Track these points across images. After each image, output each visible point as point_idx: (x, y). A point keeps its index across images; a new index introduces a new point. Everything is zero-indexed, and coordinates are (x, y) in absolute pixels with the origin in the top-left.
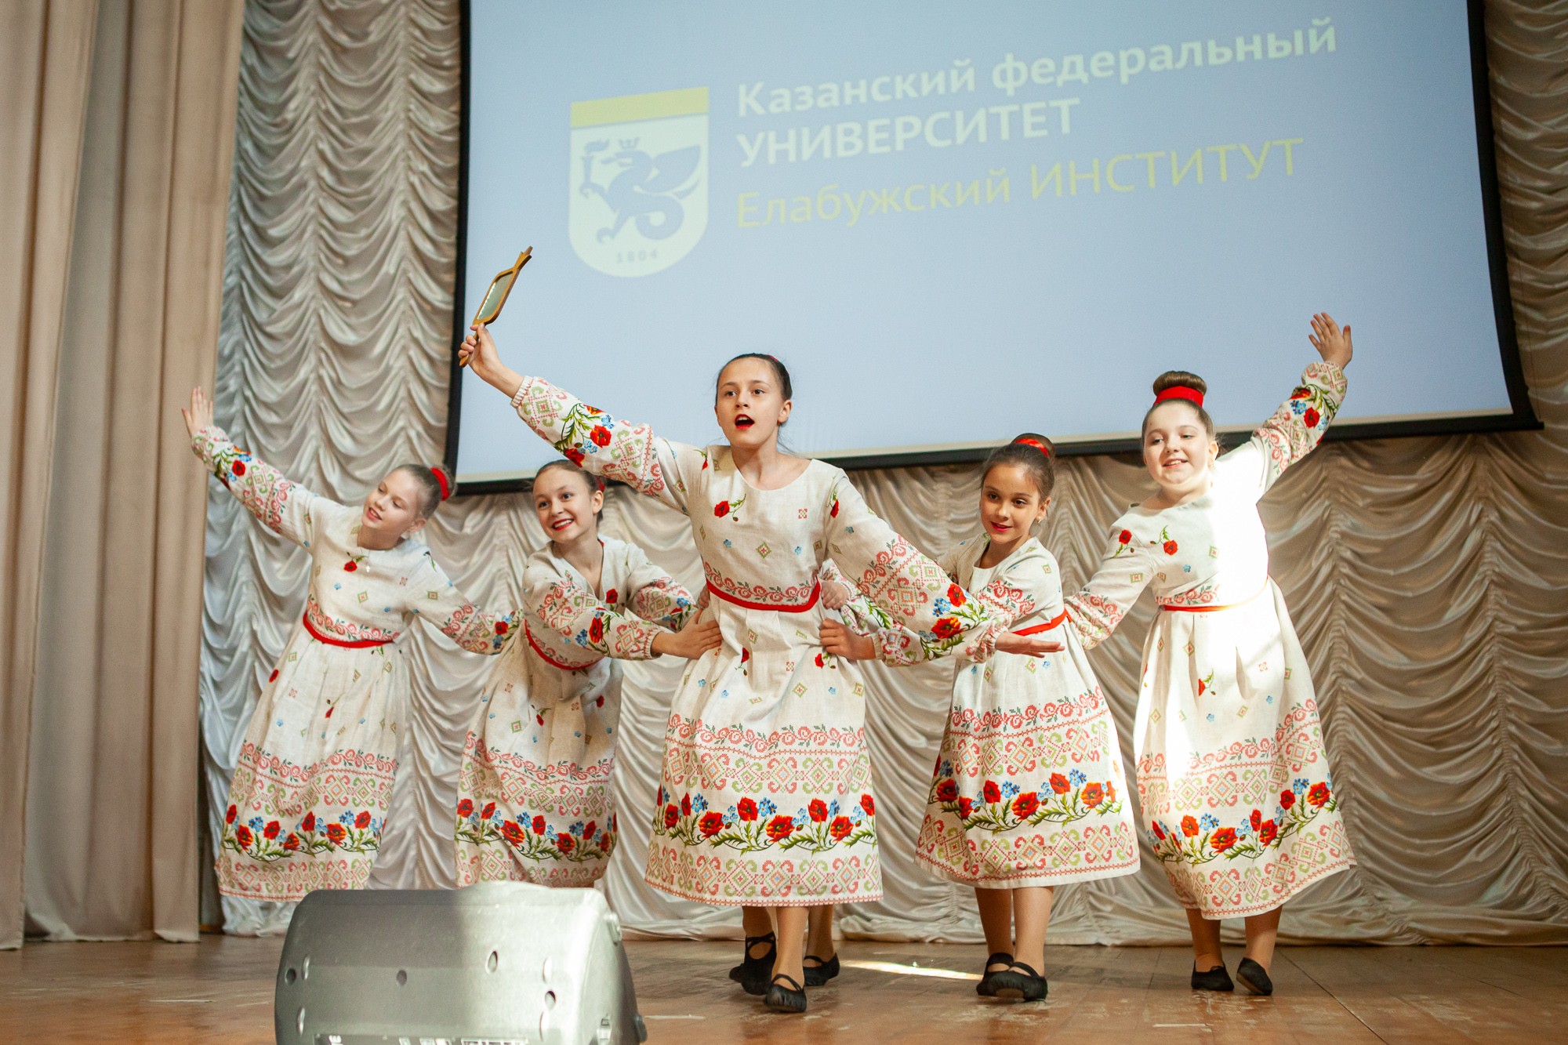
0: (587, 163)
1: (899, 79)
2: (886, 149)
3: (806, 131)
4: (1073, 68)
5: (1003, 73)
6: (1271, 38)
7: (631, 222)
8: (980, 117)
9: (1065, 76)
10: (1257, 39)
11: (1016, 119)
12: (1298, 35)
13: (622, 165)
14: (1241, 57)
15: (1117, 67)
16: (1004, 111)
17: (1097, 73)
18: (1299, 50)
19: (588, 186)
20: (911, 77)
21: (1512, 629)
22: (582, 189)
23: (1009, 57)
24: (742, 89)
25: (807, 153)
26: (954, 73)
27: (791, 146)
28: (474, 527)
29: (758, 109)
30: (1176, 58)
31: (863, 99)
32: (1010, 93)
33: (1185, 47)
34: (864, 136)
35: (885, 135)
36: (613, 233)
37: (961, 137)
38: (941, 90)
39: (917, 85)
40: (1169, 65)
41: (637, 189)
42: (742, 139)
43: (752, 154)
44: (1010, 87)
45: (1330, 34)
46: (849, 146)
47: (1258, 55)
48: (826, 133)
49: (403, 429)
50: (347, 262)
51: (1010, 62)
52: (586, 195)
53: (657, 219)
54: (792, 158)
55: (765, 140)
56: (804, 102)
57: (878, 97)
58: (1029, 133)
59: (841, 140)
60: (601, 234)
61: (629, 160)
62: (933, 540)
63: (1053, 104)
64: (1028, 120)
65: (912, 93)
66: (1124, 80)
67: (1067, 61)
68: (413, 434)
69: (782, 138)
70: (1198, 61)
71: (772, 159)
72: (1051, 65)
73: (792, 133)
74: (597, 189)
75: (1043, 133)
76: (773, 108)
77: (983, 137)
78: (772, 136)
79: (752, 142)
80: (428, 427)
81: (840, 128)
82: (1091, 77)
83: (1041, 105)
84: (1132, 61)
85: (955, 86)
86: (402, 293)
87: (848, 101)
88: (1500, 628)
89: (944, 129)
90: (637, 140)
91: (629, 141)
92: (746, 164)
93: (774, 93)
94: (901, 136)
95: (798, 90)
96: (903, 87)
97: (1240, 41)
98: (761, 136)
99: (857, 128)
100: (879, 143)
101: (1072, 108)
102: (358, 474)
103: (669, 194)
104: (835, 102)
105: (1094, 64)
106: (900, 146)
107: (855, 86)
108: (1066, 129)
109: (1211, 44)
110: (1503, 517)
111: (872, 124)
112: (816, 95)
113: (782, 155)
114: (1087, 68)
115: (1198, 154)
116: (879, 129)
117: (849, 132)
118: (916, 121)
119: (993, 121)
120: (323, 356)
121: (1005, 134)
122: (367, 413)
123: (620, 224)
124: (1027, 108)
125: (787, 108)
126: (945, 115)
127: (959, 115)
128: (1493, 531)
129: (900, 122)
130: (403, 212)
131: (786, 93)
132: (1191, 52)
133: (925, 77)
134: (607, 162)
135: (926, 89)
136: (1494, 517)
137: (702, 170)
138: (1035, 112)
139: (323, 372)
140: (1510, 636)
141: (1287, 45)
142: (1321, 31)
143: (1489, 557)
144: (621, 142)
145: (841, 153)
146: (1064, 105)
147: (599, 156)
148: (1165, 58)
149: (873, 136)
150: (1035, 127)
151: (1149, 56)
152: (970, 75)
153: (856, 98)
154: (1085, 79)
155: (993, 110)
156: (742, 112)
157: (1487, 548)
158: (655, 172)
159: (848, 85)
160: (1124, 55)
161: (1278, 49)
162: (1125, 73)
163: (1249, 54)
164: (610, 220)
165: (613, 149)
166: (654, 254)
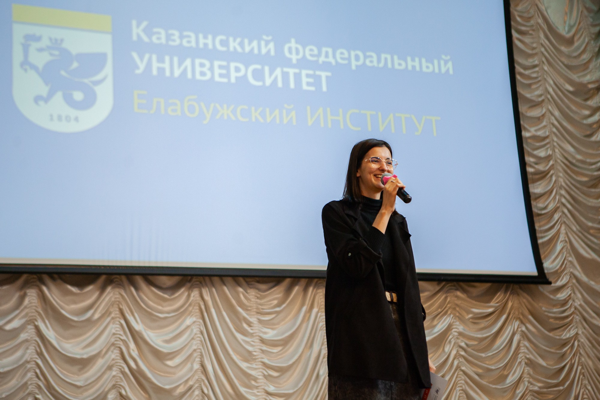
0: (26, 49)
1: (231, 39)
2: (225, 80)
3: (176, 59)
4: (327, 56)
5: (290, 49)
6: (423, 60)
7: (59, 96)
8: (278, 72)
9: (322, 59)
10: (417, 59)
11: (298, 77)
12: (436, 62)
13: (51, 55)
14: (410, 68)
15: (349, 59)
16: (291, 71)
17: (340, 61)
18: (437, 70)
19: (26, 64)
20: (239, 40)
21: (536, 388)
22: (22, 65)
23: (293, 40)
24: (134, 23)
25: (177, 73)
26: (263, 43)
27: (166, 66)
29: (145, 39)
30: (379, 61)
31: (210, 46)
32: (294, 61)
33: (383, 56)
34: (211, 69)
35: (224, 72)
36: (47, 100)
37: (268, 81)
38: (256, 51)
39: (241, 44)
40: (375, 64)
41: (63, 73)
42: (135, 55)
43: (142, 66)
44: (294, 58)
45: (450, 65)
46: (203, 74)
47: (418, 68)
48: (188, 62)
51: (293, 44)
52: (26, 70)
53: (78, 96)
54: (168, 73)
55: (150, 60)
56: (174, 40)
57: (219, 47)
58: (305, 87)
59: (198, 69)
60: (37, 99)
61: (56, 53)
62: (249, 324)
63: (318, 73)
64: (305, 80)
65: (239, 49)
66: (354, 67)
67: (324, 50)
69: (161, 60)
70: (390, 65)
71: (155, 72)
72: (316, 52)
73: (167, 58)
74: (34, 67)
75: (312, 89)
76: (154, 39)
77: (280, 84)
78: (154, 57)
79: (142, 59)
81: (198, 61)
82: (337, 62)
83: (311, 72)
84: (357, 58)
85: (264, 51)
87: (201, 45)
88: (531, 388)
89: (258, 75)
90: (62, 40)
91: (56, 40)
92: (138, 72)
93: (155, 30)
94: (233, 75)
95: (170, 32)
96: (234, 44)
97: (409, 59)
98: (147, 56)
99: (207, 63)
100: (221, 75)
101: (327, 77)
103: (86, 81)
104: (193, 44)
105: (338, 56)
106: (233, 80)
107: (205, 37)
108: (324, 89)
109: (396, 57)
110: (527, 328)
111: (216, 63)
112: (181, 37)
113: (161, 70)
114: (334, 57)
115: (391, 116)
116: (220, 67)
117: (202, 65)
118: (242, 67)
119: (285, 76)
121: (292, 85)
123: (51, 95)
124: (304, 72)
125: (163, 41)
126: (259, 67)
127: (267, 69)
128: (524, 335)
129: (233, 65)
131: (163, 32)
132: (386, 59)
133: (246, 41)
134: (40, 50)
135: (247, 49)
136: (524, 329)
137: (108, 70)
138: (308, 76)
140: (536, 392)
141: (430, 65)
142: (446, 62)
143: (523, 350)
144: (51, 39)
145: (198, 77)
146: (324, 75)
147: (34, 45)
148: (373, 60)
149: (217, 71)
150: (308, 84)
151: (366, 57)
152: (271, 46)
153: (206, 45)
154: (333, 62)
155: (285, 70)
156: (135, 38)
157: (521, 345)
158: (75, 65)
159: (201, 36)
160: (353, 53)
161: (427, 67)
162: (354, 64)
163: (414, 67)
164: (44, 90)
165: (45, 42)
166: (76, 119)
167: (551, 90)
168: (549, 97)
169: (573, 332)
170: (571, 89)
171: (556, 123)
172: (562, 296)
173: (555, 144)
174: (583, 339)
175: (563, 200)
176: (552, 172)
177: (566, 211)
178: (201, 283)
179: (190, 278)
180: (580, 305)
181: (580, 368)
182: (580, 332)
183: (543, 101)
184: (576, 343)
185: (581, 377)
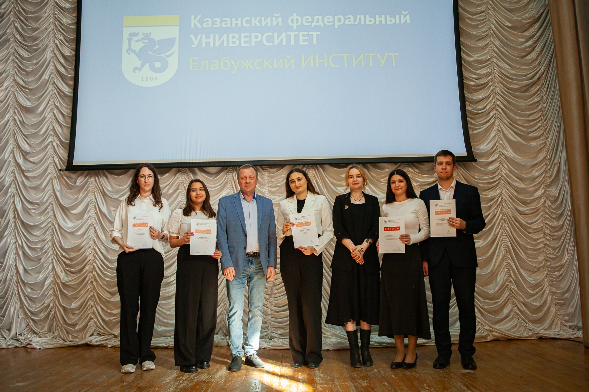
0: (130, 40)
1: (253, 19)
2: (248, 45)
3: (217, 36)
4: (318, 21)
5: (292, 20)
6: (388, 16)
7: (147, 65)
8: (284, 35)
9: (314, 24)
10: (383, 16)
11: (297, 37)
12: (397, 16)
13: (144, 43)
14: (377, 22)
15: (334, 21)
16: (292, 34)
17: (326, 23)
18: (398, 22)
19: (130, 50)
20: (258, 18)
22: (127, 51)
23: (295, 14)
24: (193, 17)
25: (217, 44)
26: (274, 18)
27: (211, 40)
28: (80, 183)
29: (199, 26)
30: (355, 21)
31: (239, 25)
32: (295, 28)
33: (358, 17)
34: (240, 39)
35: (248, 39)
36: (140, 69)
37: (276, 42)
38: (269, 24)
39: (260, 21)
40: (352, 22)
41: (150, 52)
42: (192, 36)
43: (196, 43)
44: (295, 25)
45: (408, 17)
46: (234, 42)
47: (383, 22)
48: (225, 37)
49: (51, 142)
50: (28, 74)
51: (295, 16)
52: (129, 54)
53: (158, 65)
54: (212, 45)
55: (201, 37)
56: (217, 24)
57: (245, 25)
58: (301, 43)
59: (231, 40)
60: (135, 69)
61: (147, 41)
63: (310, 33)
64: (301, 38)
65: (258, 25)
66: (336, 27)
67: (316, 18)
68: (55, 144)
69: (208, 37)
70: (363, 23)
71: (204, 45)
72: (310, 20)
73: (212, 36)
74: (134, 51)
75: (307, 43)
76: (205, 25)
77: (284, 43)
78: (204, 36)
79: (196, 39)
80: (61, 142)
81: (231, 35)
82: (324, 24)
83: (307, 33)
84: (339, 20)
85: (274, 23)
86: (51, 87)
87: (234, 25)
89: (270, 39)
90: (150, 33)
91: (147, 34)
92: (193, 46)
93: (205, 20)
94: (253, 40)
95: (214, 19)
96: (255, 22)
97: (377, 16)
98: (200, 36)
99: (237, 36)
100: (245, 42)
101: (317, 35)
102: (31, 159)
103: (162, 55)
104: (229, 25)
105: (326, 20)
106: (253, 44)
107: (237, 20)
108: (315, 43)
109: (367, 16)
111: (243, 35)
112: (221, 22)
113: (208, 44)
114: (323, 21)
115: (362, 55)
116: (245, 37)
117: (234, 37)
118: (259, 35)
119: (288, 37)
120: (16, 111)
121: (293, 43)
122: (35, 135)
123: (143, 65)
124: (301, 34)
125: (210, 26)
126: (270, 34)
127: (276, 34)
129: (253, 35)
130: (52, 55)
131: (210, 20)
132: (360, 18)
133: (263, 19)
134: (138, 41)
135: (263, 23)
137: (176, 47)
138: (303, 36)
139: (16, 117)
141: (393, 19)
142: (405, 16)
144: (144, 34)
145: (231, 45)
146: (315, 34)
147: (135, 39)
148: (351, 20)
149: (243, 40)
150: (304, 41)
151: (345, 19)
152: (280, 19)
153: (237, 24)
154: (322, 25)
155: (288, 33)
156: (193, 26)
158: (157, 47)
159: (234, 19)
160: (336, 18)
161: (390, 20)
162: (337, 24)
163: (381, 22)
164: (139, 64)
165: (141, 36)
166: (156, 79)
167: (493, 27)
168: (492, 32)
169: (498, 192)
170: (510, 25)
171: (496, 49)
172: (491, 168)
173: (495, 64)
174: (505, 196)
175: (498, 103)
176: (490, 84)
177: (500, 110)
178: (233, 169)
179: (226, 167)
180: (506, 174)
181: (501, 216)
182: (503, 192)
183: (487, 35)
184: (500, 199)
185: (502, 222)
